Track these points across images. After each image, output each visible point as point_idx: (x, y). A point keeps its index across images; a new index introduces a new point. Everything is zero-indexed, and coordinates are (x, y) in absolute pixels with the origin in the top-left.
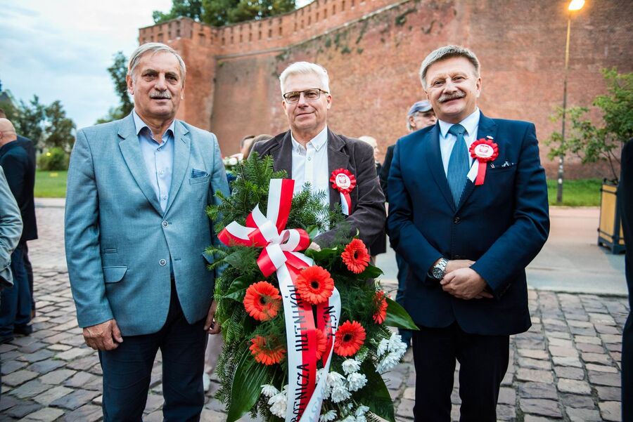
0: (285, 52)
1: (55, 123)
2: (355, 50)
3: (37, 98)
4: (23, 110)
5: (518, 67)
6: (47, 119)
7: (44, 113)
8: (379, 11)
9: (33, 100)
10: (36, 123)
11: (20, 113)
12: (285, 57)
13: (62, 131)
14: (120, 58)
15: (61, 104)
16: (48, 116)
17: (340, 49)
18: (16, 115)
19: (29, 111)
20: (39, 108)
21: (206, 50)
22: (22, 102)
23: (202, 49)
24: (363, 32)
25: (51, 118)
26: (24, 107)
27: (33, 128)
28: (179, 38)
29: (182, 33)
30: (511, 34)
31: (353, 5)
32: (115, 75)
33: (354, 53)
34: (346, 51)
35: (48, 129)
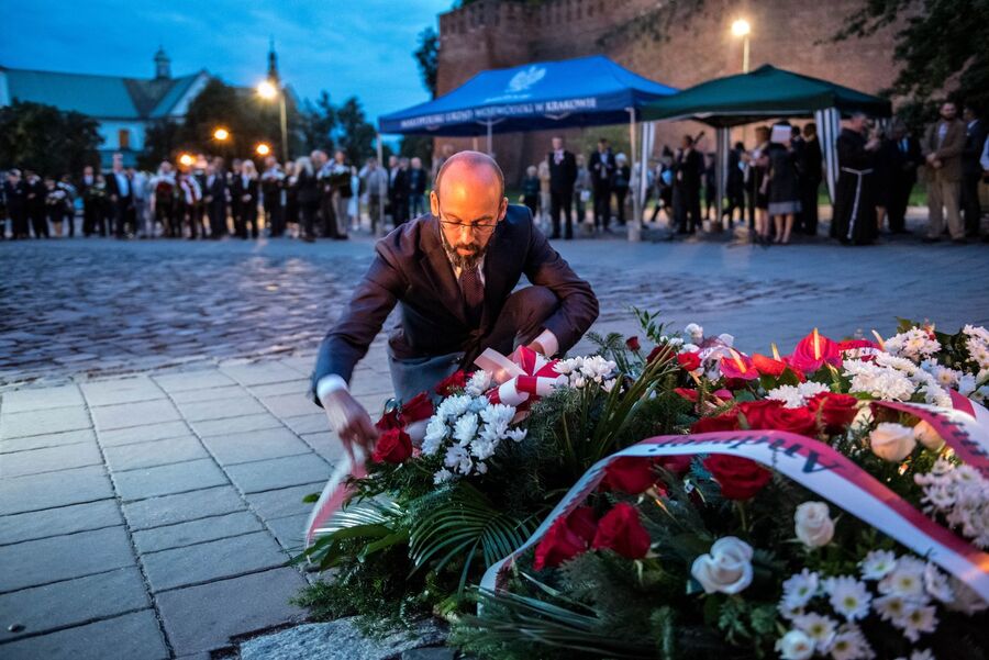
0: (606, 36)
1: (351, 131)
2: (664, 37)
3: (326, 96)
4: (309, 115)
6: (340, 125)
7: (336, 117)
9: (322, 99)
10: (325, 133)
11: (304, 118)
13: (360, 142)
14: (430, 36)
15: (358, 102)
16: (342, 121)
17: (653, 35)
18: (300, 122)
19: (316, 116)
20: (330, 111)
21: (517, 36)
22: (307, 103)
23: (511, 36)
24: (672, 15)
25: (347, 124)
26: (310, 111)
28: (482, 27)
29: (486, 19)
30: (795, 22)
32: (423, 63)
33: (663, 40)
34: (657, 38)
35: (341, 140)
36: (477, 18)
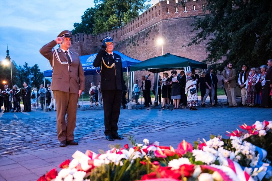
0: (119, 44)
1: (35, 76)
2: (137, 45)
3: (26, 64)
4: (20, 70)
5: (179, 51)
6: (31, 74)
7: (30, 71)
8: (142, 31)
9: (25, 65)
10: (27, 76)
11: (19, 72)
12: (119, 46)
13: (38, 79)
15: (38, 66)
17: (133, 44)
19: (23, 71)
20: (28, 69)
21: (90, 45)
22: (20, 66)
23: (88, 44)
24: (139, 38)
25: (33, 73)
26: (21, 69)
27: (25, 79)
28: (79, 42)
29: (80, 39)
30: (176, 40)
31: (136, 28)
33: (137, 46)
34: (135, 45)
35: (32, 79)
36: (77, 39)
